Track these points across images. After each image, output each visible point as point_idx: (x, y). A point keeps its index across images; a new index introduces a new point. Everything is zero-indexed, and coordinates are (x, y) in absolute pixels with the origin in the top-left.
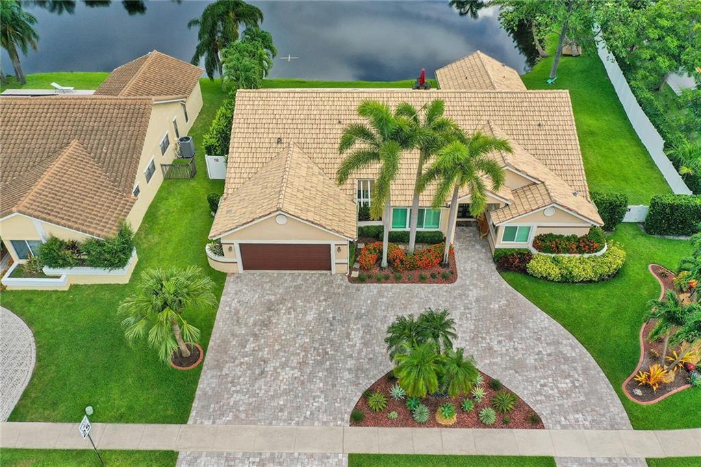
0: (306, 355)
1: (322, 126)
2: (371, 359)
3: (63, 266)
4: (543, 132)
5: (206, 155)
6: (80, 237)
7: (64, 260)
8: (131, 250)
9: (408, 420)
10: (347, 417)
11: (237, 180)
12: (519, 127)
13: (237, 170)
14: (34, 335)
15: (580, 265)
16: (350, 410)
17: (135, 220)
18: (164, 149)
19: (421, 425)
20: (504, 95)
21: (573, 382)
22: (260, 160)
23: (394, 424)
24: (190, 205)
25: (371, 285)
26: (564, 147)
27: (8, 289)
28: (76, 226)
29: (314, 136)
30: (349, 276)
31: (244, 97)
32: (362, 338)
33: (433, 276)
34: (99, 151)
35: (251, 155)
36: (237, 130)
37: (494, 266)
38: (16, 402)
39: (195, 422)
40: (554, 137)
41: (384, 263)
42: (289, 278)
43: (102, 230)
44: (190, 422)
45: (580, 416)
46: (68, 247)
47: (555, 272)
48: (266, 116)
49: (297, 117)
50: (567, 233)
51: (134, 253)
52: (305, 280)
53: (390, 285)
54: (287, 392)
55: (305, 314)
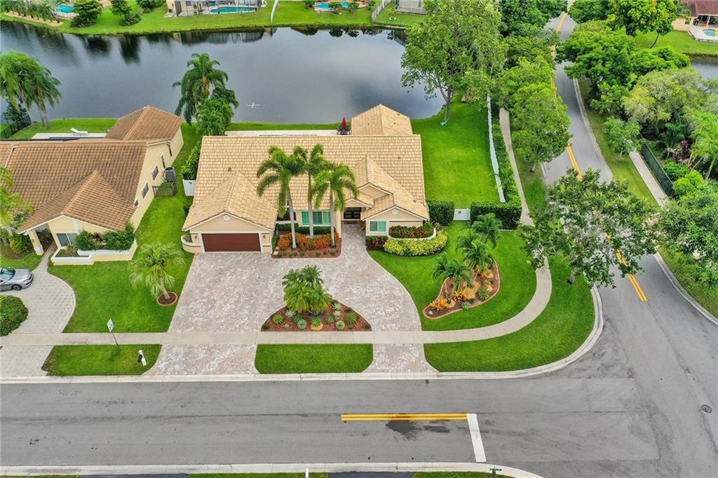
0: (240, 297)
1: (258, 160)
2: (278, 299)
3: (90, 249)
4: (401, 162)
5: (183, 180)
6: (101, 230)
7: (91, 245)
8: (133, 240)
9: (295, 328)
10: (260, 327)
11: (201, 195)
12: (386, 159)
13: (202, 189)
14: (74, 290)
15: (417, 245)
16: (262, 324)
17: (136, 221)
18: (155, 176)
19: (302, 330)
20: (378, 139)
21: (395, 309)
22: (217, 182)
23: (286, 330)
24: (173, 213)
25: (285, 259)
26: (413, 172)
27: (54, 265)
28: (99, 223)
29: (253, 166)
30: (272, 255)
31: (208, 142)
32: (275, 288)
33: (325, 253)
34: (112, 177)
35: (211, 179)
36: (202, 163)
37: (365, 247)
38: (66, 323)
39: (172, 331)
40: (407, 166)
41: (294, 245)
42: (233, 256)
43: (115, 226)
44: (169, 331)
45: (394, 325)
46: (94, 237)
47: (400, 249)
48: (222, 154)
49: (242, 154)
50: (409, 225)
51: (135, 241)
52: (244, 257)
53: (297, 259)
54: (226, 316)
55: (241, 275)
